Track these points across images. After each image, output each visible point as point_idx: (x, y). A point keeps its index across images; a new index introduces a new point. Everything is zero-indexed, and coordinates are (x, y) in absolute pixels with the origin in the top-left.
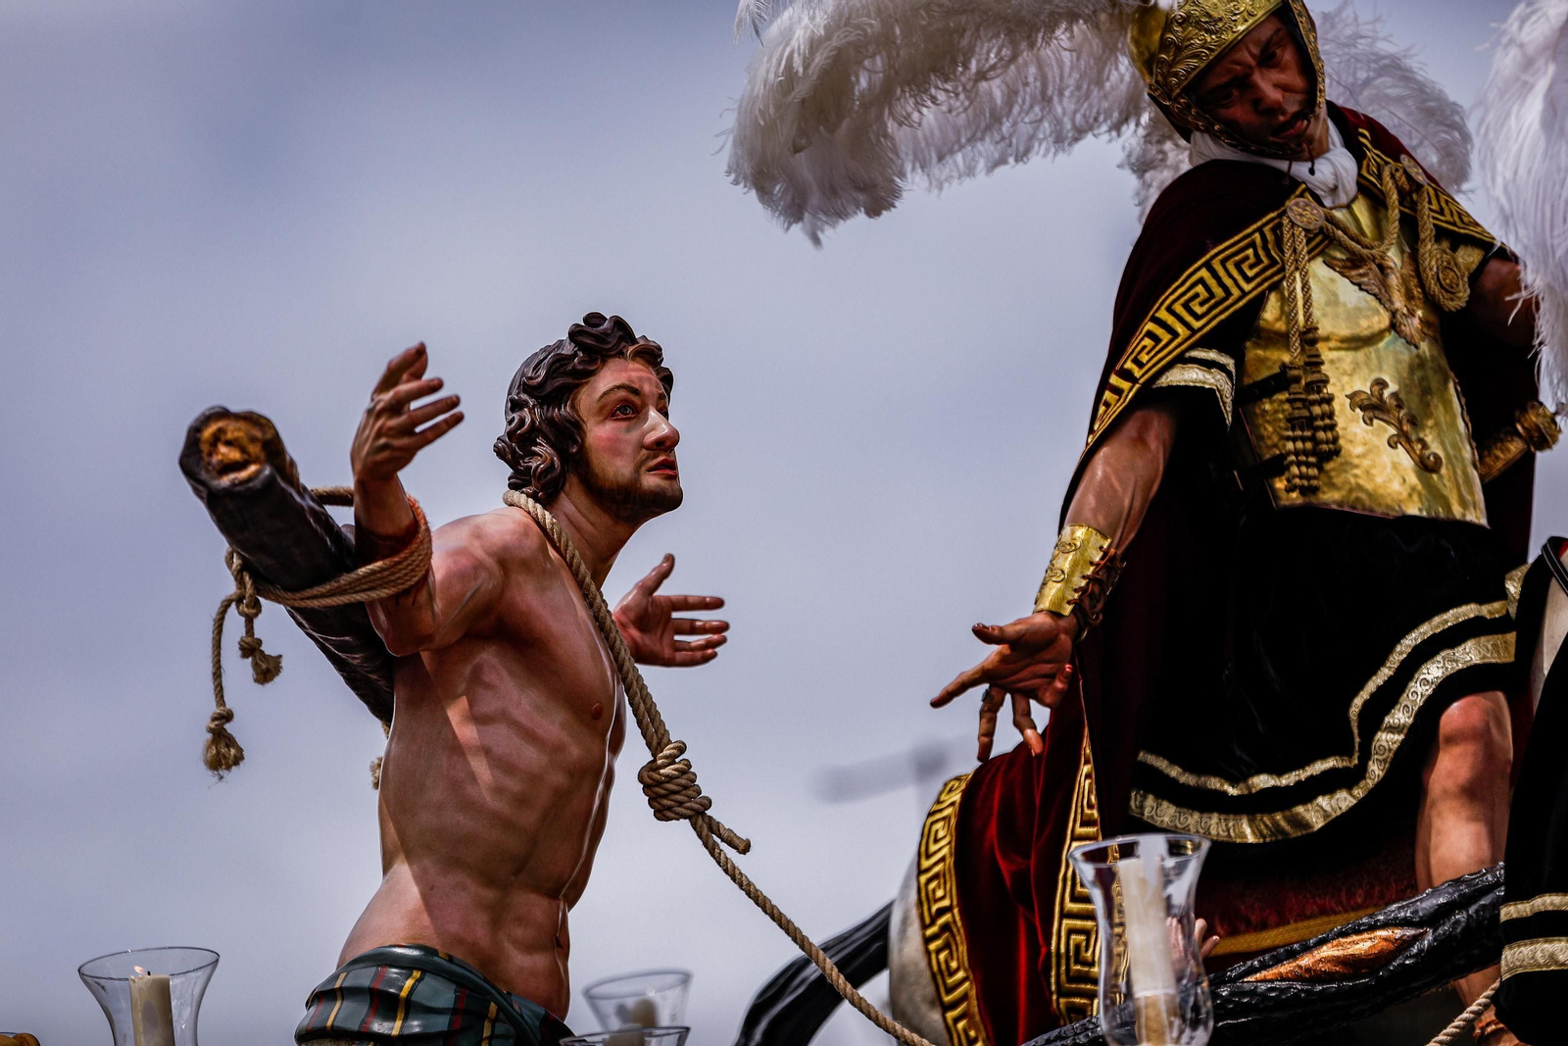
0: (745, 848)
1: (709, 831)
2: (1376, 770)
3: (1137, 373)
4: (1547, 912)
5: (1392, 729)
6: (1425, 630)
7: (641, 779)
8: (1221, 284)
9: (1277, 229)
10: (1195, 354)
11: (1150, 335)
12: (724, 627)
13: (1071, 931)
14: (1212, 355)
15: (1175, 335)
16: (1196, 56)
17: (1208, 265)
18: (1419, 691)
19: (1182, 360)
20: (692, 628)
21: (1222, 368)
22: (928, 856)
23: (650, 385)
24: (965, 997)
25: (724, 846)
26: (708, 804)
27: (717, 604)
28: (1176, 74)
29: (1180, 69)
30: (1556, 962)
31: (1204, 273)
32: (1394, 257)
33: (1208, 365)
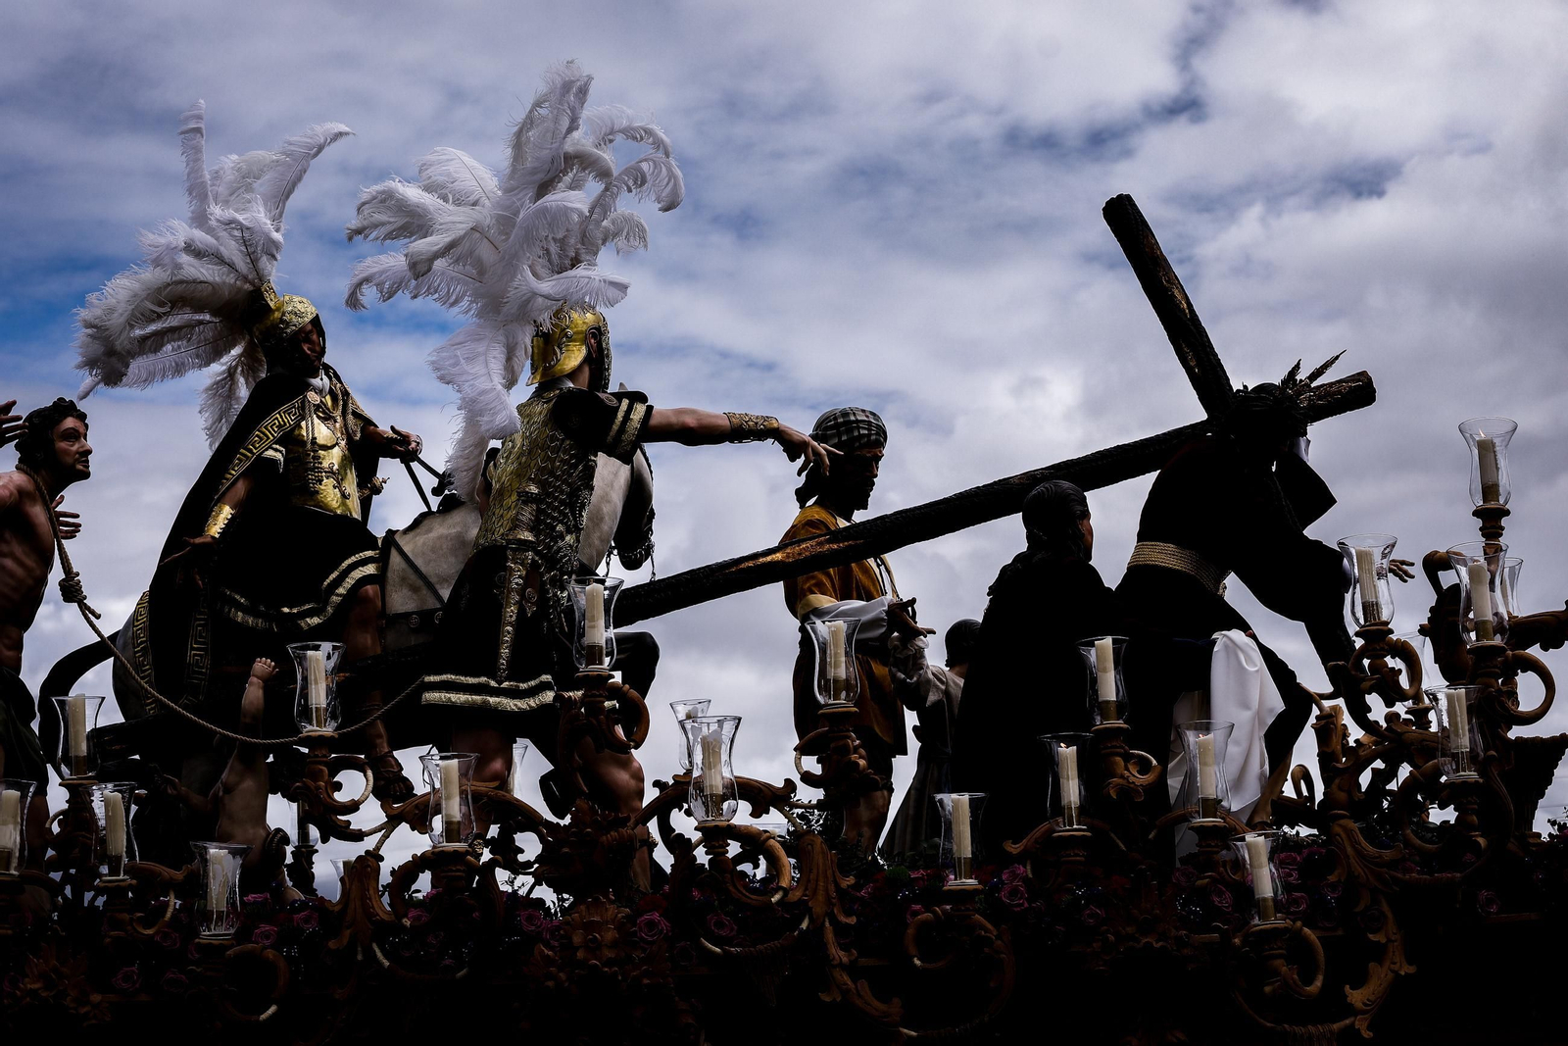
0: (98, 617)
1: (85, 609)
2: (330, 609)
3: (255, 451)
4: (448, 681)
5: (338, 595)
6: (353, 559)
7: (60, 584)
8: (283, 421)
9: (303, 403)
10: (274, 446)
11: (257, 436)
12: (80, 525)
13: (195, 655)
14: (278, 447)
15: (268, 438)
16: (295, 325)
17: (279, 413)
18: (349, 582)
19: (270, 447)
20: (67, 524)
21: (281, 452)
22: (138, 621)
23: (82, 430)
24: (149, 675)
25: (90, 615)
26: (85, 598)
27: (77, 516)
28: (286, 333)
29: (289, 331)
30: (451, 701)
31: (278, 415)
32: (339, 419)
33: (276, 450)
